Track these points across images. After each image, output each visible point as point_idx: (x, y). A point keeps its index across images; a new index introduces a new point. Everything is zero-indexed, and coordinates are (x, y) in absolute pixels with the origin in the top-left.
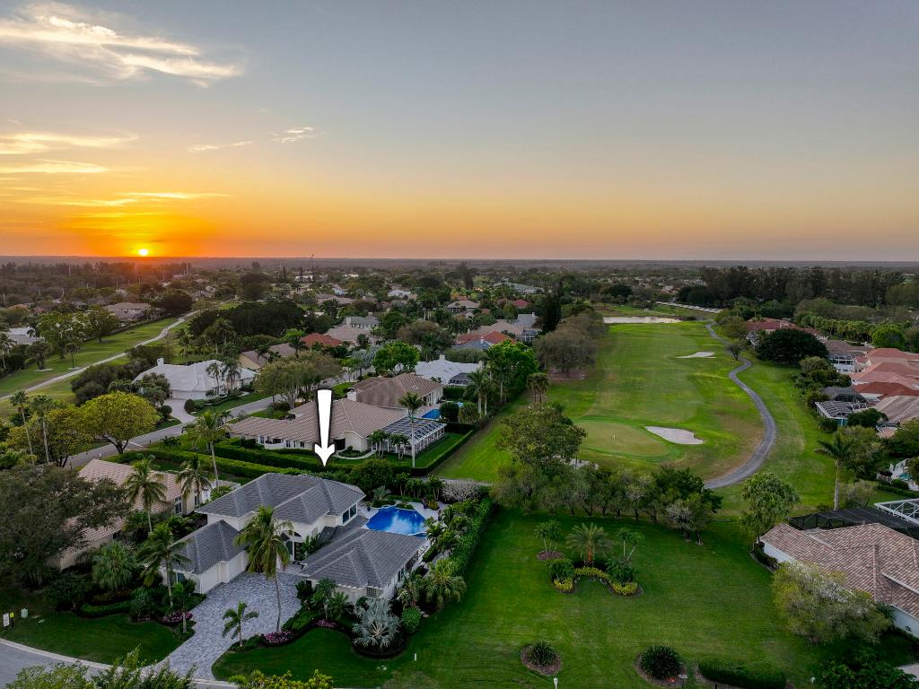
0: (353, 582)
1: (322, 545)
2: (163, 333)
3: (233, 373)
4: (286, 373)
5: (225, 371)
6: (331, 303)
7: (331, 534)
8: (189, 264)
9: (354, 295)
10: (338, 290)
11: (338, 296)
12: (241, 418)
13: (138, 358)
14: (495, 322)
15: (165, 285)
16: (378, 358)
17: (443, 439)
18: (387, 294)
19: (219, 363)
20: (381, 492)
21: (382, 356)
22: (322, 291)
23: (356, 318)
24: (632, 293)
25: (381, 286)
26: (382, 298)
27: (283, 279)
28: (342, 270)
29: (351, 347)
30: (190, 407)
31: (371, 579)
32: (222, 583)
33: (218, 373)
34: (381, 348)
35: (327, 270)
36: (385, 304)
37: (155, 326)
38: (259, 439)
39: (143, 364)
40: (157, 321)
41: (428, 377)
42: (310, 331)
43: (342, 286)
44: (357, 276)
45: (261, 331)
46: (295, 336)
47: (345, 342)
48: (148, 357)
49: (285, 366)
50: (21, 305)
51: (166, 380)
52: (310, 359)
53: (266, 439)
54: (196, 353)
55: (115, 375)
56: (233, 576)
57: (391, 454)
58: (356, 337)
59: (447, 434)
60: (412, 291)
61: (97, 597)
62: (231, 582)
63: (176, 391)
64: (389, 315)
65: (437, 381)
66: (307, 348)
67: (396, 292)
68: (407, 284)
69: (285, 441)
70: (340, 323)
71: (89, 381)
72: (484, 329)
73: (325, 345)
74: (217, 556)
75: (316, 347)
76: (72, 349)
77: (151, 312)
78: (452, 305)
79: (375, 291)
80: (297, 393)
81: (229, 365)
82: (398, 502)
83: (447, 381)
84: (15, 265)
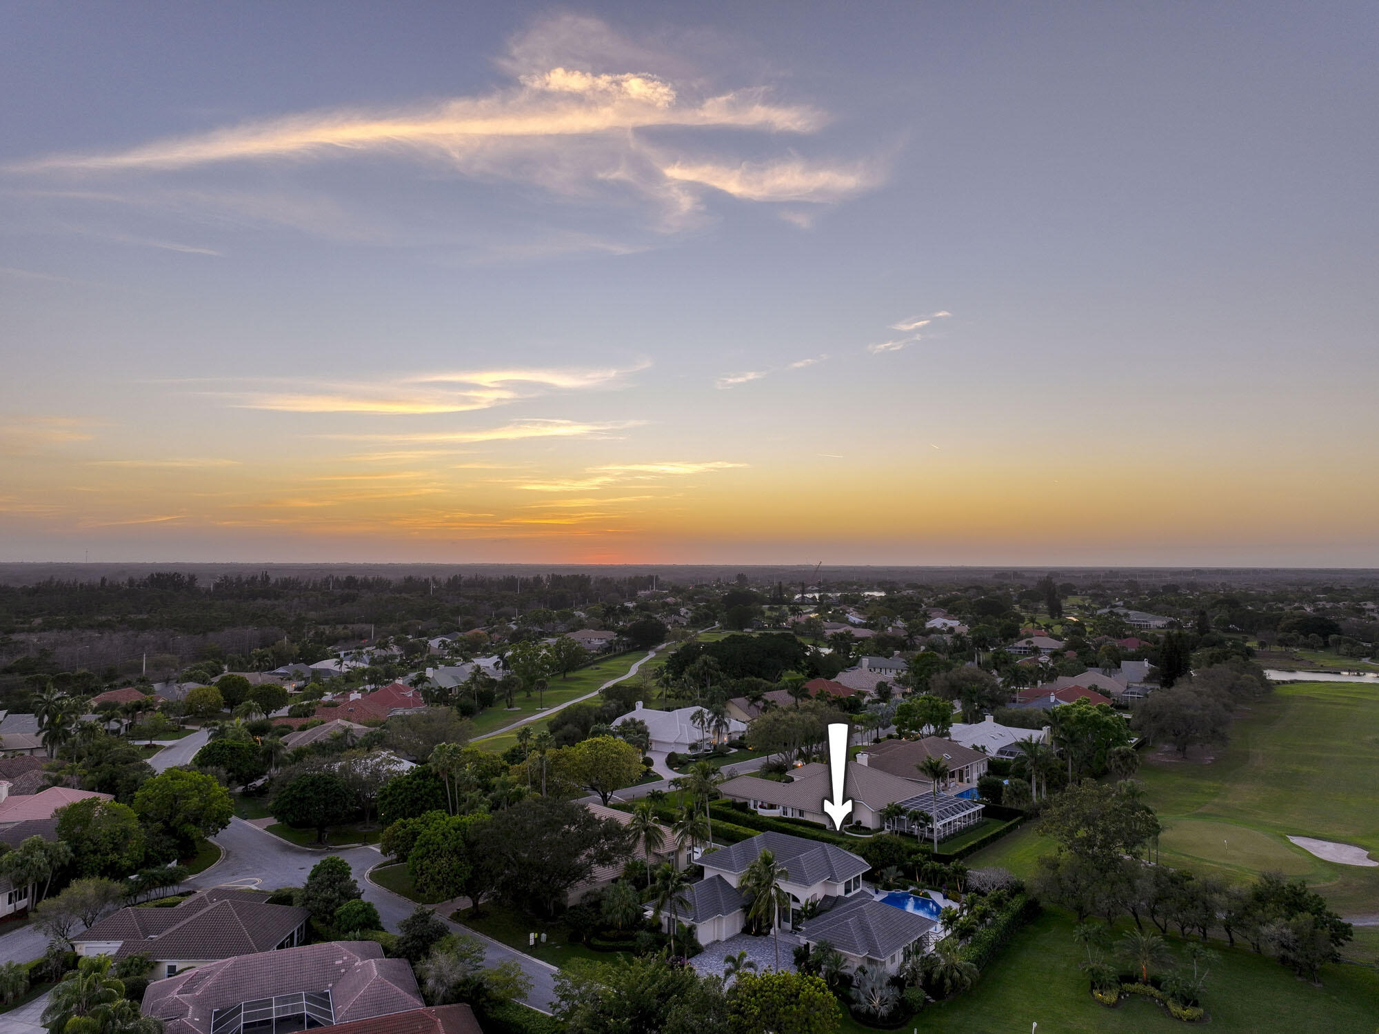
0: (853, 948)
1: (821, 912)
2: (633, 670)
3: (720, 724)
4: (784, 726)
5: (711, 720)
6: (842, 636)
7: (831, 903)
8: (657, 576)
9: (876, 624)
10: (854, 618)
11: (854, 625)
12: (732, 777)
13: (614, 700)
14: (1083, 671)
15: (630, 605)
16: (900, 714)
17: (978, 826)
18: (923, 625)
19: (706, 711)
20: (892, 873)
21: (905, 712)
22: (832, 618)
23: (875, 659)
24: (1339, 632)
25: (917, 612)
26: (917, 629)
27: (779, 598)
28: (862, 586)
29: (867, 699)
30: (673, 761)
31: (873, 949)
32: (718, 941)
33: (703, 723)
34: (906, 702)
35: (841, 586)
36: (919, 639)
37: (622, 661)
38: (752, 803)
39: (619, 707)
40: (624, 654)
41: (967, 744)
42: (814, 674)
43: (860, 610)
44: (883, 594)
45: (752, 673)
46: (795, 681)
47: (859, 692)
48: (624, 698)
49: (784, 717)
50: (476, 630)
51: (646, 727)
52: (813, 711)
53: (759, 803)
54: (677, 697)
55: (593, 719)
56: (730, 935)
57: (910, 835)
58: (875, 685)
59: (986, 819)
60: (963, 620)
61: (605, 933)
62: (727, 941)
63: (656, 742)
64: (923, 656)
65: (979, 750)
66: (810, 697)
67: (937, 622)
68: (955, 609)
69: (781, 808)
70: (854, 664)
71: (566, 724)
72: (1064, 682)
73: (833, 695)
74: (714, 910)
75: (821, 696)
76: (543, 686)
77: (618, 643)
78: (1022, 643)
79: (906, 619)
80: (796, 751)
81: (716, 714)
82: (912, 888)
83: (995, 751)
84: (461, 578)
